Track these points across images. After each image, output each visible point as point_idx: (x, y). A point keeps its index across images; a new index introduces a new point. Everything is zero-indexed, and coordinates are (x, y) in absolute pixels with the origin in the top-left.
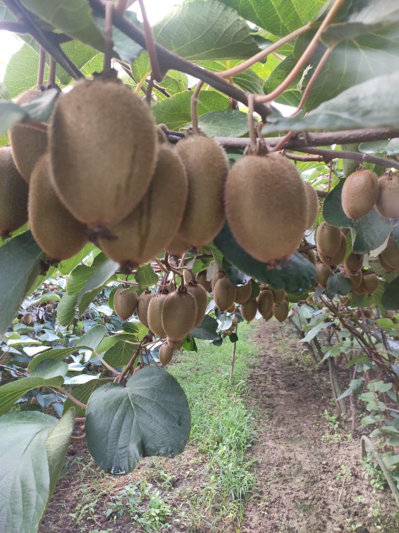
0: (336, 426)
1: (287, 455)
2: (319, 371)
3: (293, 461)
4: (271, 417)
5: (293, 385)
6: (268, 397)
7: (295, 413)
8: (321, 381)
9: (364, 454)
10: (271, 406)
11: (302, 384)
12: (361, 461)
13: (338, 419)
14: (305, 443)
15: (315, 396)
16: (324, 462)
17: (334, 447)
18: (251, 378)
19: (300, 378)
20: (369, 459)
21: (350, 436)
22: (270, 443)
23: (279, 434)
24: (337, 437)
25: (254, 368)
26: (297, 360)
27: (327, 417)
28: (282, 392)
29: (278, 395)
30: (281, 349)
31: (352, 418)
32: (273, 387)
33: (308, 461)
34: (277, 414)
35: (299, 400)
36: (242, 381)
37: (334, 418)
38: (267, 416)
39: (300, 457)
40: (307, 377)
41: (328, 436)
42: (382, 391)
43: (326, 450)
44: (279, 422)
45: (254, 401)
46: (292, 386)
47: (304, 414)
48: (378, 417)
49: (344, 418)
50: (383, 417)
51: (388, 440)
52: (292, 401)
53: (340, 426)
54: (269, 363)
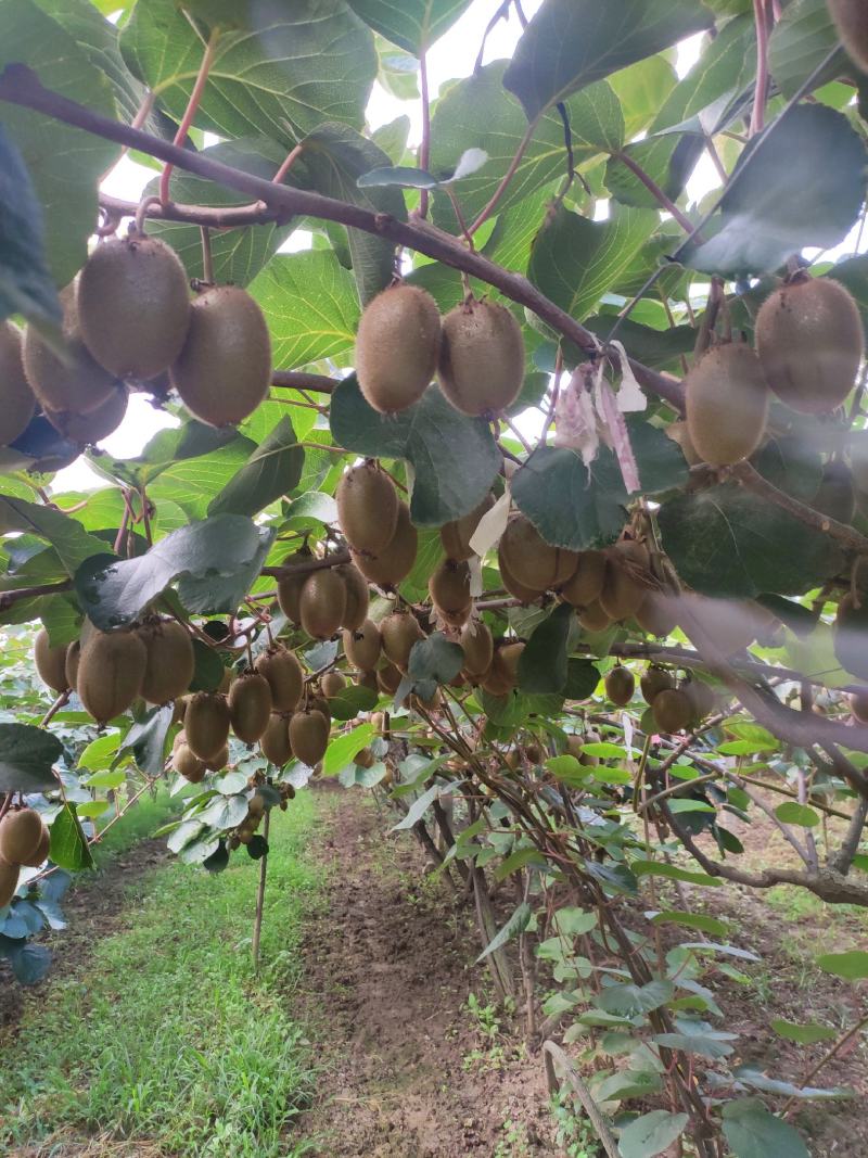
0: (495, 1029)
1: (383, 1121)
2: (460, 907)
3: (397, 1132)
4: (351, 1032)
5: (404, 947)
6: (346, 983)
7: (407, 1012)
8: (465, 928)
9: (555, 1085)
10: (352, 1005)
11: (421, 941)
12: (546, 1104)
13: (499, 1013)
14: (425, 1082)
15: (449, 966)
16: (469, 1122)
17: (491, 1082)
18: (307, 942)
19: (419, 929)
20: (563, 1096)
21: (523, 1049)
22: (346, 1097)
23: (367, 1071)
24: (496, 1055)
25: (315, 917)
26: (412, 889)
27: (474, 1011)
28: (379, 967)
29: (368, 975)
30: (377, 867)
31: (527, 1007)
32: (357, 958)
33: (433, 1125)
34: (363, 1023)
35: (416, 982)
36: (284, 953)
37: (489, 1010)
38: (341, 1031)
39: (414, 1119)
40: (435, 924)
41: (476, 1055)
42: (582, 930)
43: (473, 1091)
44: (369, 1040)
45: (311, 1000)
46: (401, 950)
47: (426, 1013)
48: (577, 993)
49: (512, 1007)
50: (589, 991)
51: (600, 1043)
52: (399, 985)
53: (502, 1029)
54: (351, 902)
